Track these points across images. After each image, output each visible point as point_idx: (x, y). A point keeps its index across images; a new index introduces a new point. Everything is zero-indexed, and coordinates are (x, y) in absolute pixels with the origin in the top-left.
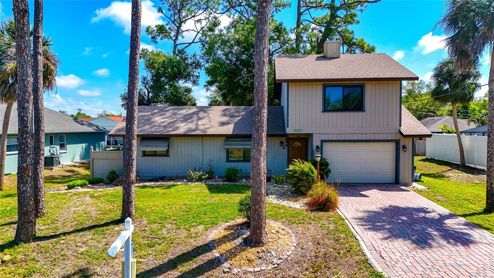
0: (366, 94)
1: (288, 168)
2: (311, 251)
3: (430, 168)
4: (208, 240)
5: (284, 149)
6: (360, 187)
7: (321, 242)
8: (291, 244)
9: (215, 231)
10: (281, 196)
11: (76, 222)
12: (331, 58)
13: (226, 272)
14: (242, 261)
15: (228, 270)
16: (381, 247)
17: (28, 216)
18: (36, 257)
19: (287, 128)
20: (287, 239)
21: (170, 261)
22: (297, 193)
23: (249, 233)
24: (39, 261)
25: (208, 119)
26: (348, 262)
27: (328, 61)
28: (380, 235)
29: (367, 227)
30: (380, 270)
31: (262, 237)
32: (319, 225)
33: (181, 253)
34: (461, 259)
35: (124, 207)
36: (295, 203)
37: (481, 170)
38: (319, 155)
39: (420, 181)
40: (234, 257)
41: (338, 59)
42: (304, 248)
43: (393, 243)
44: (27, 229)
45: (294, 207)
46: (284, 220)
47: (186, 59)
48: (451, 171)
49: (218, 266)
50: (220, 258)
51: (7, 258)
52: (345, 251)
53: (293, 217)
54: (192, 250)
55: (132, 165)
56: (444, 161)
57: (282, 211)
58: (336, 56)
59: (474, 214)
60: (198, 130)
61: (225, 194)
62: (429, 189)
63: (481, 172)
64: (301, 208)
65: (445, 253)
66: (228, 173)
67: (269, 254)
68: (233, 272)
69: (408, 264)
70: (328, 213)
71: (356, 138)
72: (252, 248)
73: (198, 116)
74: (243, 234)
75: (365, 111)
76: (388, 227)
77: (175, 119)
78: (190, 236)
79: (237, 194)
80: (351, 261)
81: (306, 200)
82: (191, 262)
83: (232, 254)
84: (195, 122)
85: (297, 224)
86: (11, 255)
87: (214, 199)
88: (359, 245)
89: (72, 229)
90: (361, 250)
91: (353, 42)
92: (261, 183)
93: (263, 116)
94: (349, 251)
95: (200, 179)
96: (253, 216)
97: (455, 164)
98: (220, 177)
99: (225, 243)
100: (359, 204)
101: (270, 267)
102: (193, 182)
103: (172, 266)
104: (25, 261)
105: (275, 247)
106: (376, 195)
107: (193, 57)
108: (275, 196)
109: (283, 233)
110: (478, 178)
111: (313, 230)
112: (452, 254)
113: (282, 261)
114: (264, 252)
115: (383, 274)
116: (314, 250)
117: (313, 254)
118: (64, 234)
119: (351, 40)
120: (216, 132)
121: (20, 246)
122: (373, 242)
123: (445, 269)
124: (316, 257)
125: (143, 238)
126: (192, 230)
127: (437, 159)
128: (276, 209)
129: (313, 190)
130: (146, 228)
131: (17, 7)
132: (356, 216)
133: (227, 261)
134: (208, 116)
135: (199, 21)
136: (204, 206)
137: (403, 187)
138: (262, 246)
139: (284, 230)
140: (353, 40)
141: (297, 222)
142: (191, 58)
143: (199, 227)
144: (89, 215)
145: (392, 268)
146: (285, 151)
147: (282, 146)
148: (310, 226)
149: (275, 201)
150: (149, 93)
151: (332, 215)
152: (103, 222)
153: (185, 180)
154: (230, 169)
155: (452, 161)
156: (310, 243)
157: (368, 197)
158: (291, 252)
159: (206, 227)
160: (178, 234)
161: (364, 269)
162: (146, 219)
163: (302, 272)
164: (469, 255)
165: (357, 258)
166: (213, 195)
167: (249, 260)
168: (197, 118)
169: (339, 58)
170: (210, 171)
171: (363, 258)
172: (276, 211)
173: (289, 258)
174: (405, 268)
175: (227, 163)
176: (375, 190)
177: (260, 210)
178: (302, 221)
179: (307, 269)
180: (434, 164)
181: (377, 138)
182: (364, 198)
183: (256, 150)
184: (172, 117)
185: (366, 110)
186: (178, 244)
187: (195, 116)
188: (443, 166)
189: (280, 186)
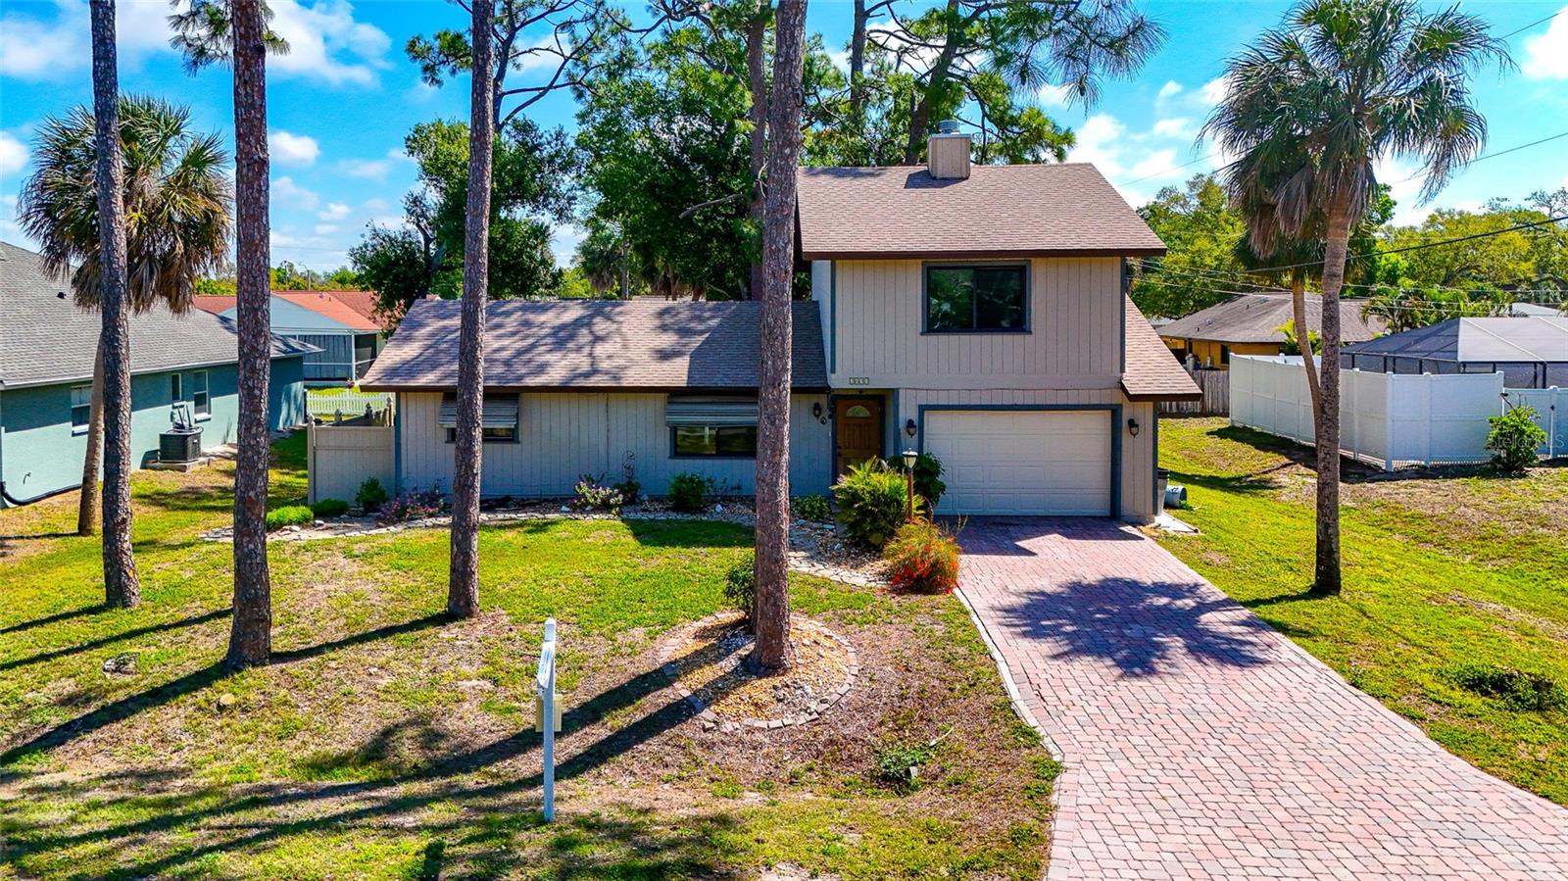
0: (1033, 288)
1: (835, 482)
2: (892, 684)
3: (1234, 458)
4: (661, 661)
5: (823, 423)
6: (1017, 528)
7: (914, 664)
8: (847, 670)
9: (673, 640)
10: (820, 553)
11: (343, 621)
12: (946, 181)
13: (709, 729)
14: (741, 707)
15: (712, 725)
16: (1043, 676)
17: (259, 607)
18: (289, 698)
19: (833, 375)
20: (838, 660)
21: (584, 706)
22: (857, 545)
23: (751, 646)
24: (298, 706)
25: (618, 340)
26: (970, 708)
27: (938, 191)
28: (1046, 646)
29: (1018, 630)
30: (1032, 722)
31: (782, 654)
32: (911, 627)
33: (604, 689)
34: (1206, 700)
35: (453, 585)
36: (854, 572)
37: (1369, 467)
38: (912, 453)
39: (1181, 507)
40: (723, 698)
41: (965, 182)
42: (875, 677)
43: (1069, 667)
44: (257, 636)
45: (851, 581)
46: (830, 614)
47: (536, 147)
48: (1287, 470)
49: (690, 716)
50: (691, 699)
51: (227, 699)
52: (965, 683)
53: (850, 607)
54: (630, 683)
55: (472, 486)
56: (1276, 437)
57: (823, 592)
58: (957, 175)
59: (1280, 599)
60: (594, 372)
61: (678, 548)
62: (1196, 531)
63: (1368, 472)
64: (869, 585)
65: (1177, 688)
66: (678, 490)
67: (799, 692)
68: (725, 730)
69: (1092, 710)
70: (933, 597)
71: (1008, 401)
72: (760, 678)
73: (592, 332)
74: (738, 647)
75: (1030, 333)
76: (1069, 629)
77: (531, 341)
78: (616, 652)
79: (711, 549)
80: (978, 706)
81: (880, 565)
82: (631, 708)
83: (716, 692)
84: (587, 350)
85: (861, 624)
86: (234, 694)
87: (654, 563)
88: (996, 672)
89: (341, 636)
90: (999, 683)
91: (1012, 117)
92: (780, 537)
93: (784, 389)
94: (974, 685)
95: (604, 507)
96: (762, 608)
97: (1304, 446)
98: (654, 499)
99: (701, 667)
100: (1010, 573)
101: (803, 718)
102: (588, 513)
103: (591, 717)
104: (270, 706)
105: (813, 678)
106: (1055, 550)
107: (557, 139)
108: (803, 554)
109: (828, 645)
110: (1354, 491)
111: (896, 638)
112: (1190, 690)
113: (827, 706)
114: (787, 686)
115: (1037, 730)
116: (898, 682)
117: (894, 690)
118: (332, 646)
119: (1004, 112)
120: (643, 380)
121: (244, 673)
122: (1029, 666)
123: (1166, 720)
124: (902, 697)
125: (511, 655)
126: (619, 637)
127: (1258, 430)
128: (809, 588)
129: (897, 541)
130: (512, 634)
131: (247, 154)
132: (997, 604)
133: (709, 706)
134: (618, 331)
135: (566, 25)
136: (635, 580)
137: (1128, 529)
138: (783, 675)
139: (831, 637)
140: (1010, 112)
141: (859, 619)
142: (549, 143)
143: (632, 631)
144: (368, 603)
145: (1057, 719)
146: (828, 429)
147: (818, 416)
148: (889, 630)
149: (804, 568)
150: (428, 241)
151: (943, 601)
152: (407, 621)
153: (564, 508)
154: (682, 480)
155: (1299, 437)
156: (889, 668)
157: (1034, 554)
158: (846, 687)
159: (651, 632)
160: (589, 648)
161: (1002, 721)
162: (504, 612)
163: (871, 730)
164: (1227, 691)
165: (989, 700)
166: (649, 549)
167: (756, 705)
168: (590, 338)
169: (967, 178)
170: (629, 484)
171: (1001, 700)
172: (810, 594)
173: (843, 700)
174: (1084, 719)
175: (673, 461)
176: (1056, 535)
177: (778, 594)
178: (872, 617)
179: (881, 724)
180: (1246, 447)
181: (1062, 401)
182: (1023, 557)
183: (769, 463)
184: (521, 334)
185: (1033, 330)
186: (594, 670)
187: (584, 331)
188: (1269, 454)
189: (815, 525)
